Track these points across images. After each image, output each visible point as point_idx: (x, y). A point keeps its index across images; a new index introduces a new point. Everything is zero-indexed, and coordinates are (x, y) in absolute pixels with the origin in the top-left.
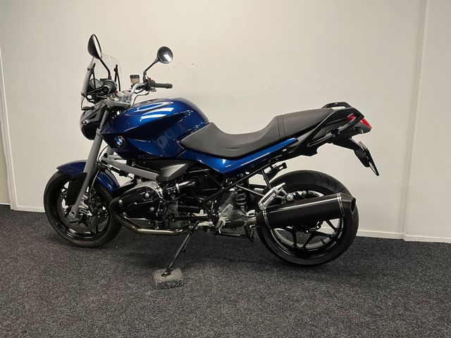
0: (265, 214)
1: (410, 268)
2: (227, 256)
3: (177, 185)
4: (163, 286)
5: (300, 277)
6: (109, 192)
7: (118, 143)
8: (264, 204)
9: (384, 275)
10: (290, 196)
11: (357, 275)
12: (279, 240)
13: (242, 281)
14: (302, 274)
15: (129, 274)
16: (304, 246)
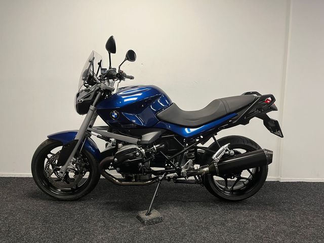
0: (216, 165)
3: (154, 146)
4: (151, 222)
6: (92, 154)
7: (114, 116)
8: (218, 158)
10: (232, 152)
15: (116, 217)
16: (232, 188)
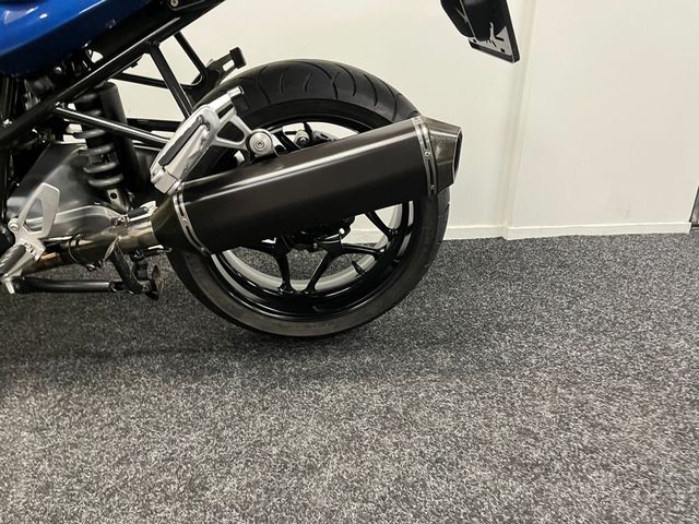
0: (180, 206)
1: (543, 302)
2: (91, 346)
5: (308, 377)
8: (171, 168)
9: (501, 328)
10: (263, 139)
11: (445, 340)
12: (243, 281)
13: (127, 430)
14: (311, 364)
16: (312, 286)
